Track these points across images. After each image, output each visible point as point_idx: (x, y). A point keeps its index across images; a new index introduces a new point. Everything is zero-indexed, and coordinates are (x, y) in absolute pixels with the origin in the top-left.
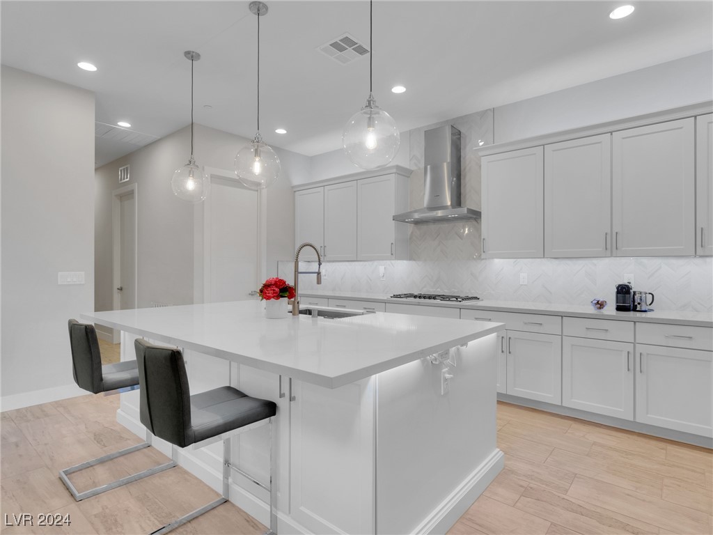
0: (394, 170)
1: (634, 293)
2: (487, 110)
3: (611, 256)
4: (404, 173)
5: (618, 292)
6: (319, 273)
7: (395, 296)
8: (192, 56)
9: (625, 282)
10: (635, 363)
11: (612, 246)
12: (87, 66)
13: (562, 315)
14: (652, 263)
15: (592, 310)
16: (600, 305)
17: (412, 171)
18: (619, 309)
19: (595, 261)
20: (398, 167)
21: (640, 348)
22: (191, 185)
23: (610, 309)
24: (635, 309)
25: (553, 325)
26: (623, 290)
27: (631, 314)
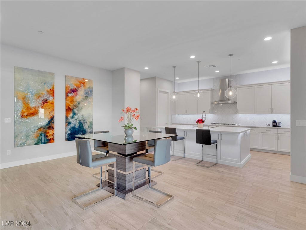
0: (210, 90)
1: (277, 122)
2: (237, 75)
3: (271, 114)
4: (212, 90)
5: (273, 122)
6: (205, 118)
7: (212, 124)
8: (174, 67)
9: (274, 120)
10: (277, 138)
11: (272, 111)
12: (147, 68)
13: (260, 128)
14: (281, 115)
15: (267, 126)
16: (269, 125)
17: (214, 90)
18: (273, 126)
19: (267, 115)
20: (212, 89)
21: (278, 135)
22: (174, 97)
23: (271, 126)
24: (277, 126)
25: (258, 130)
26: (274, 122)
27: (276, 127)
